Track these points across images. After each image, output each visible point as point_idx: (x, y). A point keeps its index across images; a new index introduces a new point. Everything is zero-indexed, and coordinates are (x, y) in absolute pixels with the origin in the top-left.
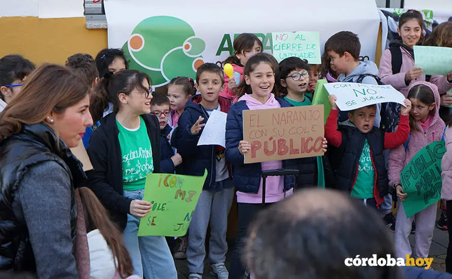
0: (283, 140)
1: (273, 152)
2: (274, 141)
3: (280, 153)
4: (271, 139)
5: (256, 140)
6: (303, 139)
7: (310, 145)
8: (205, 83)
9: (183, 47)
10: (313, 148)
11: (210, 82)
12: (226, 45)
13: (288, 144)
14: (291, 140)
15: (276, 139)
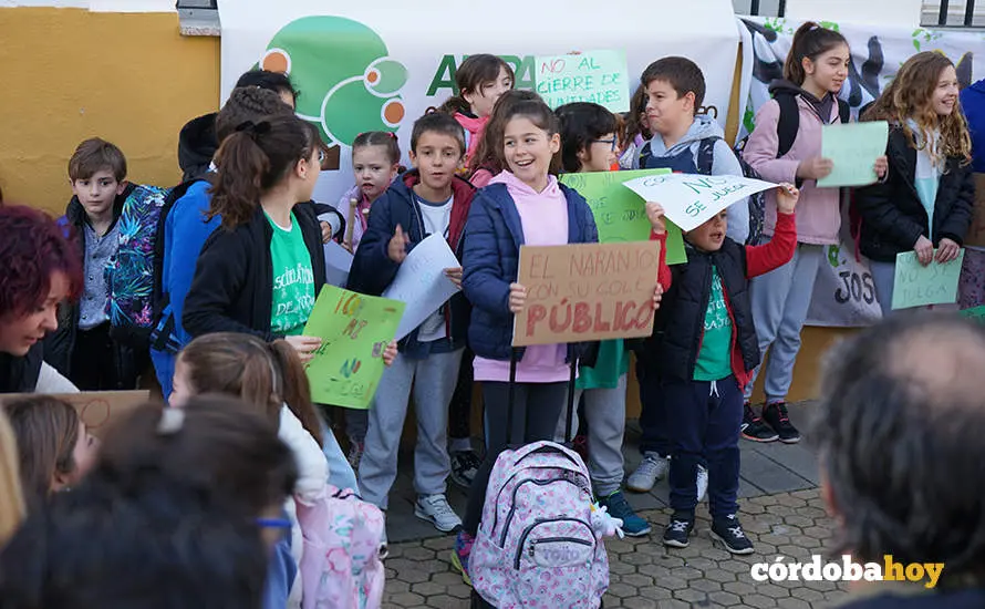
0: (585, 305)
1: (564, 327)
2: (569, 307)
3: (577, 329)
4: (564, 301)
5: (538, 302)
6: (619, 304)
7: (631, 314)
8: (428, 153)
9: (364, 78)
10: (634, 322)
11: (438, 153)
12: (446, 77)
13: (592, 313)
14: (599, 306)
15: (573, 302)
